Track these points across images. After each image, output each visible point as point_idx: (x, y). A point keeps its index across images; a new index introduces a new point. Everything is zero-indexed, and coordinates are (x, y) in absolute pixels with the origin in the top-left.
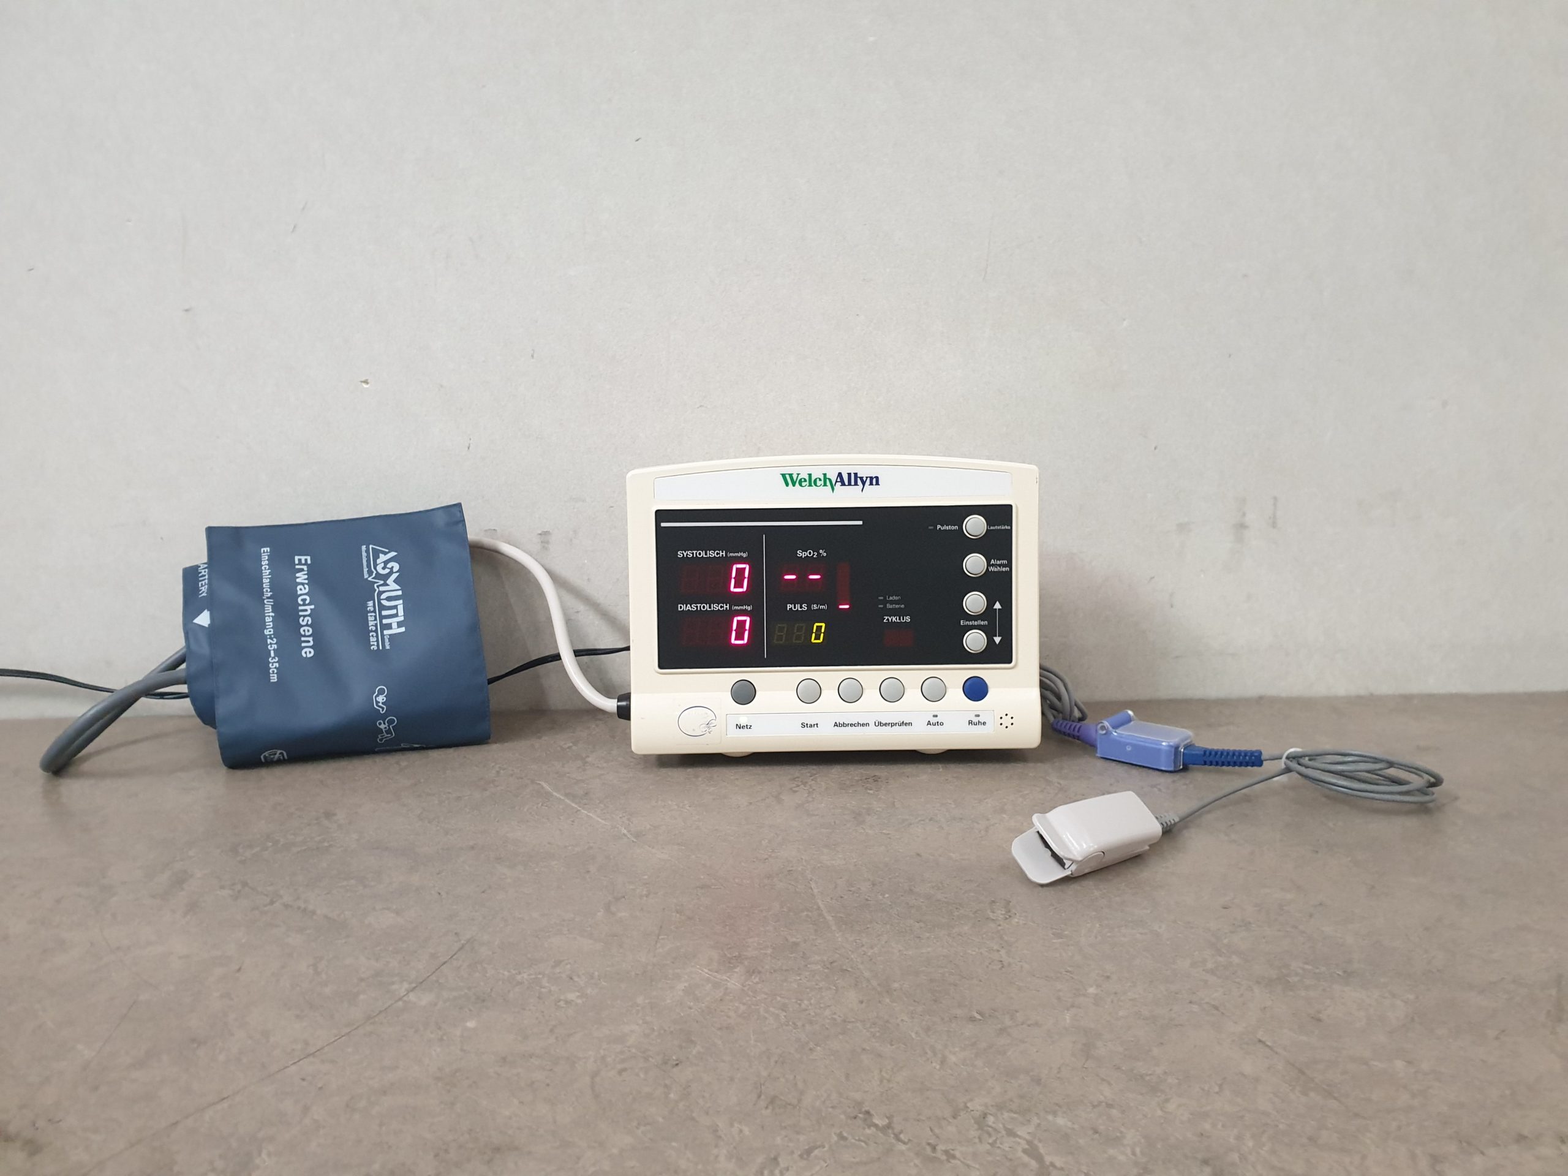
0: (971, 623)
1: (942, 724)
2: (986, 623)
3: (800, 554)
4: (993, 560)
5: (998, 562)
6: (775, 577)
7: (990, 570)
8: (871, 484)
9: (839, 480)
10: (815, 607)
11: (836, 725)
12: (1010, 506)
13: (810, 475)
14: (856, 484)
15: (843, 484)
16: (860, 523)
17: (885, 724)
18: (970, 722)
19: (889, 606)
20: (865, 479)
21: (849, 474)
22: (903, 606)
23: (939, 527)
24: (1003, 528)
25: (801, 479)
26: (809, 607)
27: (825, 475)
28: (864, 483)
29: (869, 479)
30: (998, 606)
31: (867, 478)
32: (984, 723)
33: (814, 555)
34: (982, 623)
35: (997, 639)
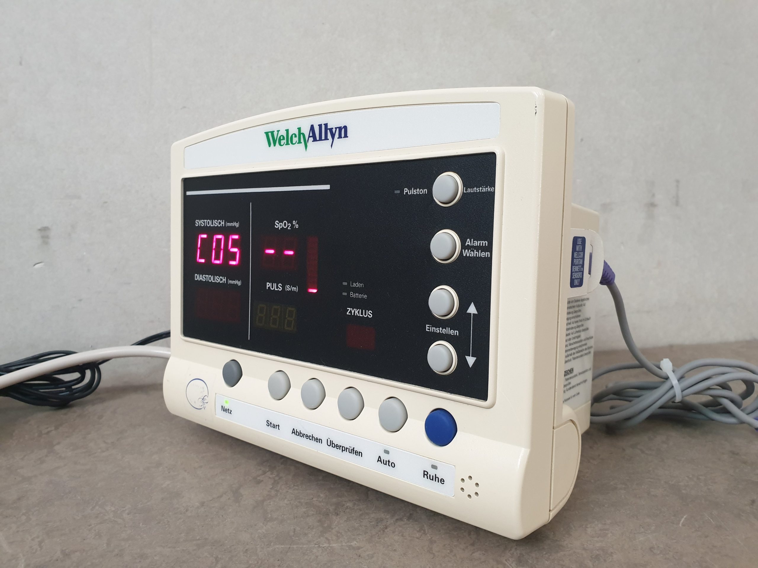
0: (438, 330)
1: (393, 465)
2: (456, 332)
3: (279, 225)
4: (468, 240)
5: (477, 243)
6: (259, 251)
7: (464, 255)
8: (340, 137)
9: (311, 135)
10: (288, 288)
11: (294, 432)
12: (492, 155)
13: (287, 131)
14: (326, 138)
15: (315, 140)
16: (327, 187)
17: (337, 446)
18: (425, 474)
19: (353, 295)
20: (334, 130)
21: (320, 126)
22: (365, 296)
23: (406, 190)
24: (484, 190)
25: (280, 137)
26: (283, 287)
27: (299, 129)
28: (333, 136)
29: (338, 129)
30: (472, 310)
31: (336, 128)
32: (442, 481)
33: (288, 226)
34: (452, 332)
35: (471, 360)
